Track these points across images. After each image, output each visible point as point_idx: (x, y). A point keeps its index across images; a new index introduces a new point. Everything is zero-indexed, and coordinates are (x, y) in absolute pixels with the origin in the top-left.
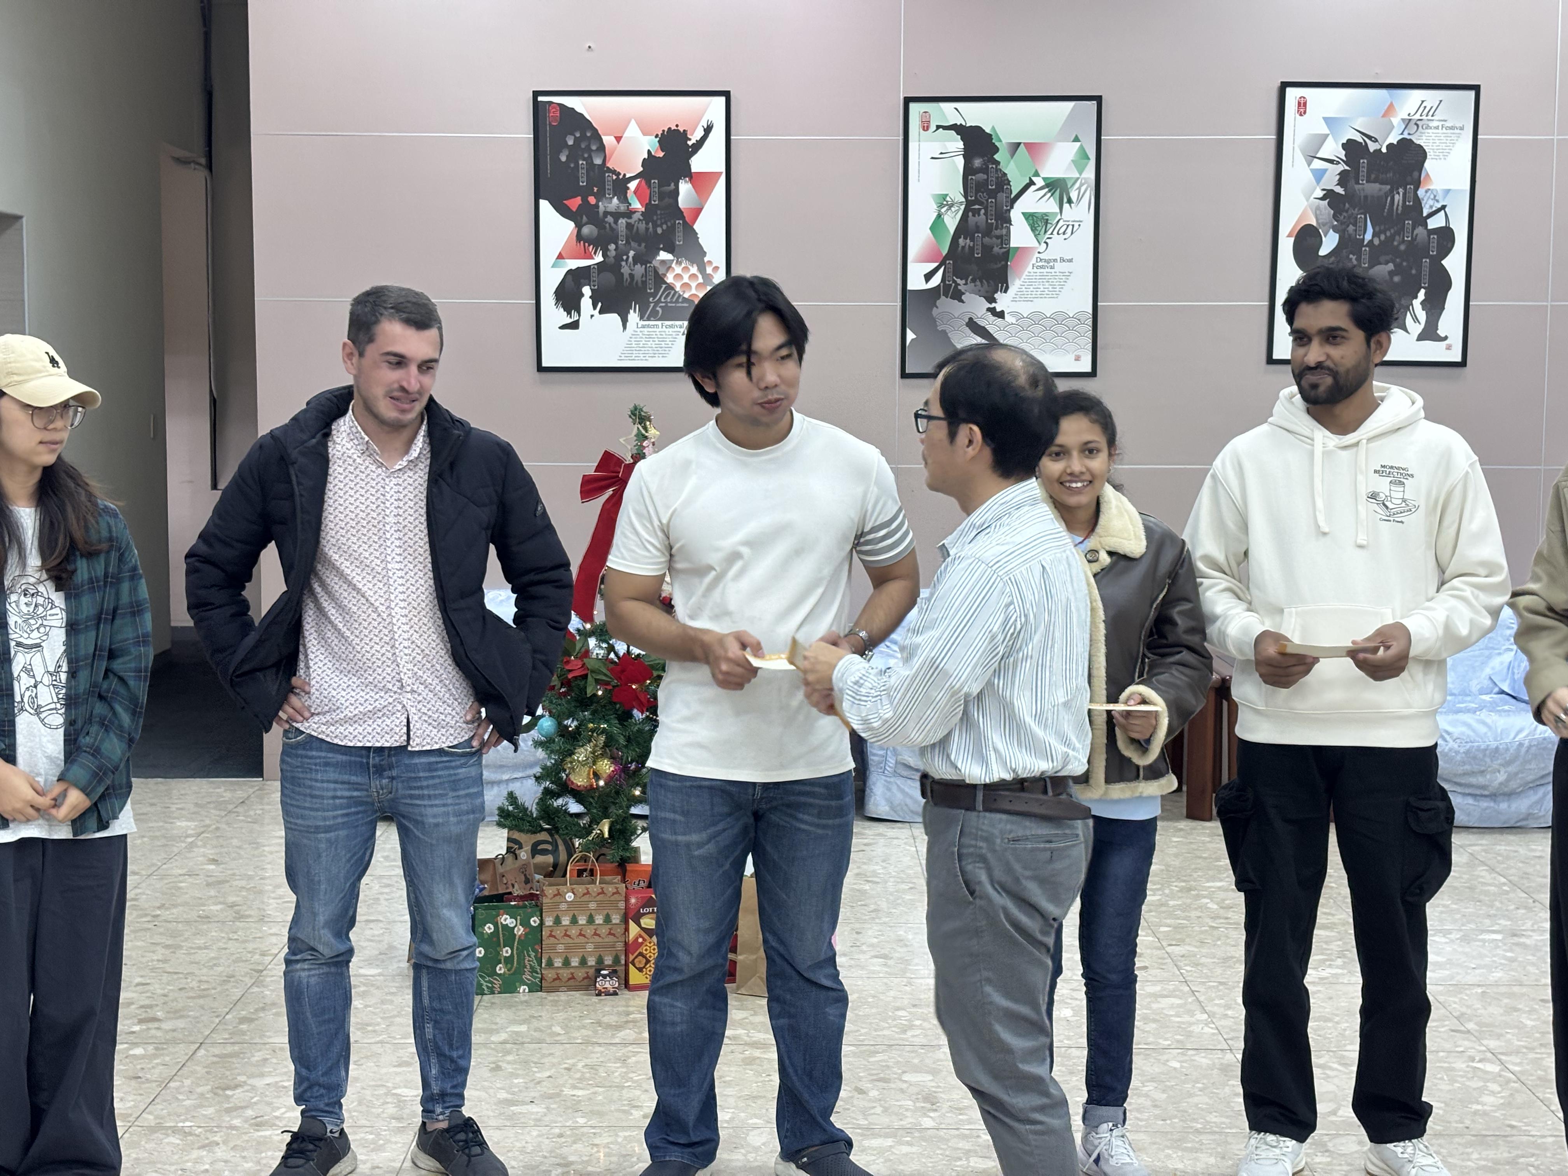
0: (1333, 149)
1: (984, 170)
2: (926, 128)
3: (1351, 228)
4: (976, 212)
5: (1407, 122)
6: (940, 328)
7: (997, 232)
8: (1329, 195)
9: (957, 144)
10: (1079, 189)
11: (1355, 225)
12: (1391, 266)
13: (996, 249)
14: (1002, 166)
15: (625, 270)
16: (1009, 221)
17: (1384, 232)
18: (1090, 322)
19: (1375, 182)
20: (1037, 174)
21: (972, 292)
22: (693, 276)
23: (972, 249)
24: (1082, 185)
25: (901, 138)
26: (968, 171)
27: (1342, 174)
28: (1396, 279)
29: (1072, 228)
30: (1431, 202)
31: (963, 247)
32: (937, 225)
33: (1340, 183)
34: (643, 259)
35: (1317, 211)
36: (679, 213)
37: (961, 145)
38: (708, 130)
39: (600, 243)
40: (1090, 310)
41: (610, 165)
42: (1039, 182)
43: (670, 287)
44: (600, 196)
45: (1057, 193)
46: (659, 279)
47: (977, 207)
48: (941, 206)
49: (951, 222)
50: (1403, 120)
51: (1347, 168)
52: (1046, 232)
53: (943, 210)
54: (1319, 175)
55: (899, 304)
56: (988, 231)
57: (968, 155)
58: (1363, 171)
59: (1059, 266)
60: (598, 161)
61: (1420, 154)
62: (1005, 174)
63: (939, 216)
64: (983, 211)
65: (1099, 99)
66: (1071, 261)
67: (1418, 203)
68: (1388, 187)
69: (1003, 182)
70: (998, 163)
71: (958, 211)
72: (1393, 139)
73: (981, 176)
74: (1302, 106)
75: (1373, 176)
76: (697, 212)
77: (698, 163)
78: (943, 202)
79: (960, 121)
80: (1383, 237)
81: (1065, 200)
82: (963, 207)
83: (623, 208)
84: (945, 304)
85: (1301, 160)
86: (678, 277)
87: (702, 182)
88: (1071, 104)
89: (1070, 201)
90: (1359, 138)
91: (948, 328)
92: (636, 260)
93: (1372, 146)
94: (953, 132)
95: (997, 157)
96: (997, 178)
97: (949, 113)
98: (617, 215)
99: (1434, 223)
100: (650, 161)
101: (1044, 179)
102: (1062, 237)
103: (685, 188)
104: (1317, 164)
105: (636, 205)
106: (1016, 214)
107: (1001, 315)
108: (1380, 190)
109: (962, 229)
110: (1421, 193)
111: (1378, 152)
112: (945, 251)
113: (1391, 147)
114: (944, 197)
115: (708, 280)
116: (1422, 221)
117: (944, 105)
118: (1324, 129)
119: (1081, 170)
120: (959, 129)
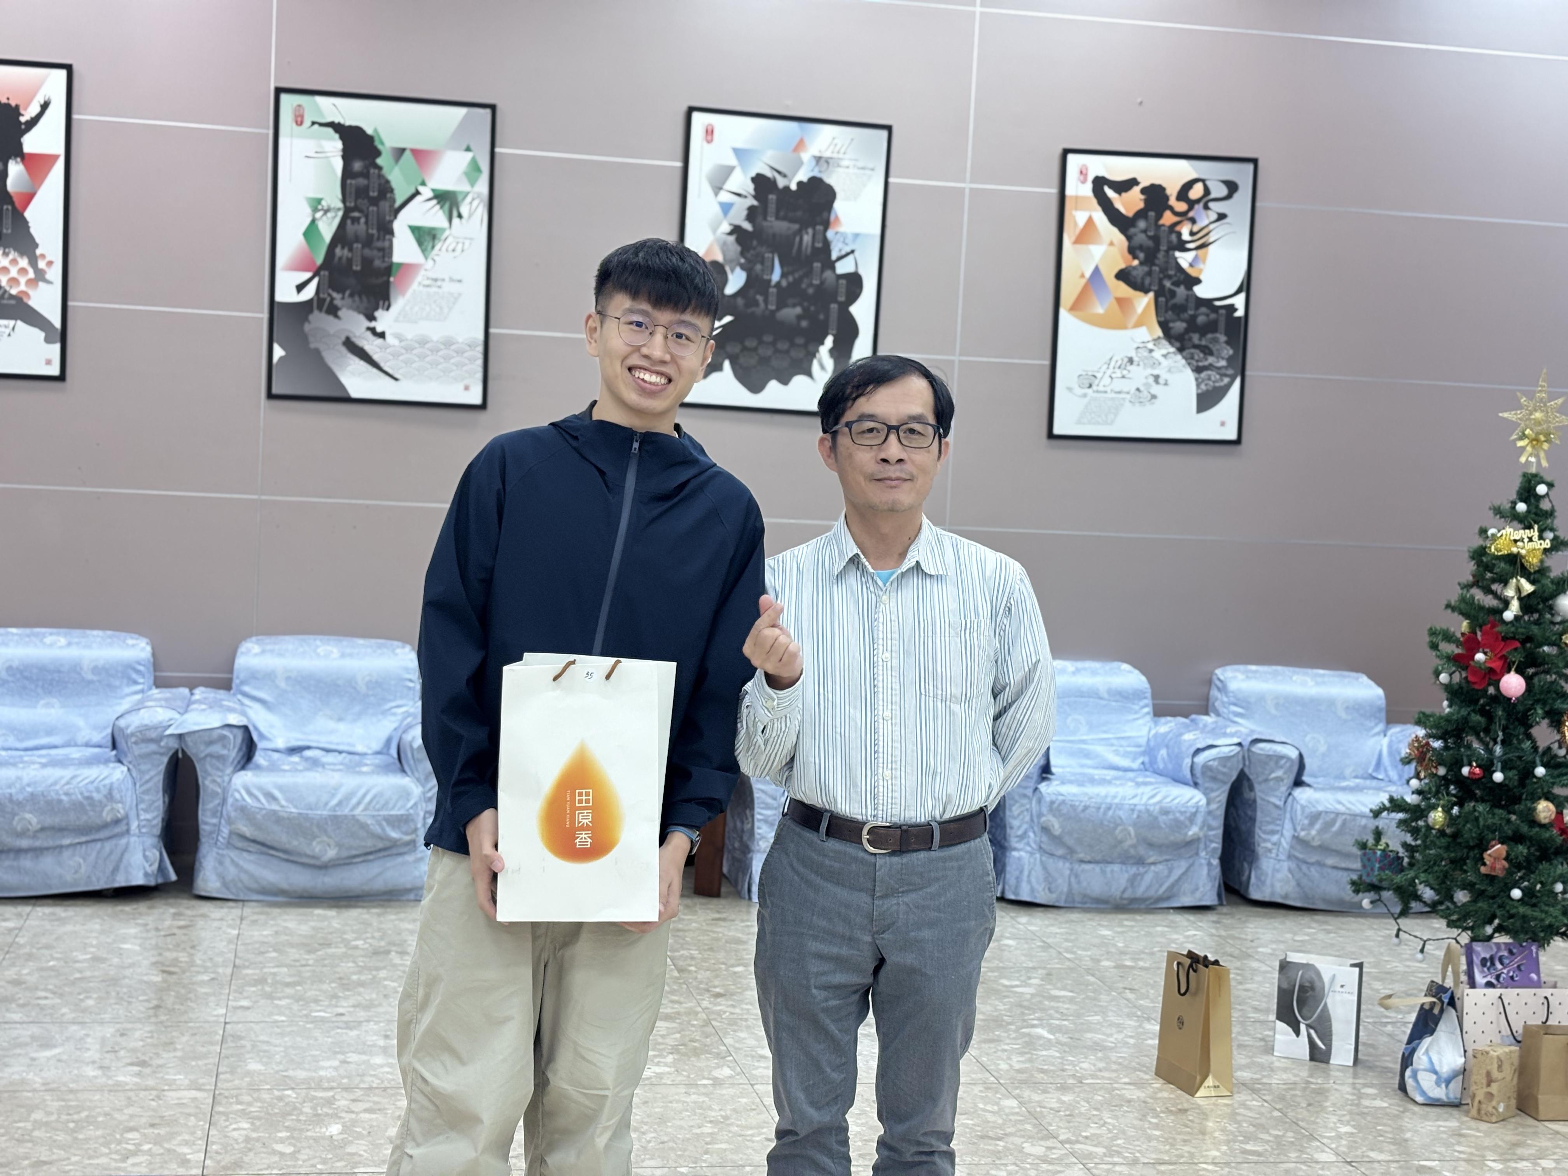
0: (741, 181)
1: (365, 174)
2: (299, 123)
3: (758, 267)
4: (356, 220)
5: (818, 159)
6: (313, 346)
7: (379, 244)
8: (736, 230)
9: (334, 145)
10: (471, 203)
11: (762, 263)
12: (798, 310)
13: (377, 263)
14: (385, 172)
16: (391, 233)
17: (792, 273)
18: (480, 349)
19: (784, 218)
20: (423, 184)
21: (350, 308)
22: (23, 271)
23: (350, 261)
24: (473, 199)
25: (271, 132)
26: (347, 173)
27: (751, 209)
28: (804, 324)
29: (462, 245)
30: (840, 245)
31: (340, 258)
32: (311, 232)
33: (748, 219)
35: (724, 247)
36: (7, 198)
37: (339, 145)
38: (44, 107)
40: (481, 336)
42: (426, 192)
45: (447, 206)
47: (356, 214)
48: (315, 210)
49: (327, 229)
50: (815, 157)
51: (755, 203)
52: (433, 247)
53: (318, 215)
54: (726, 208)
55: (265, 316)
56: (368, 242)
57: (348, 158)
58: (772, 207)
59: (448, 287)
61: (830, 195)
62: (388, 182)
63: (313, 221)
64: (363, 220)
65: (493, 108)
66: (460, 281)
67: (827, 245)
68: (796, 227)
69: (386, 189)
70: (380, 168)
71: (334, 217)
72: (803, 176)
73: (362, 181)
74: (709, 132)
75: (782, 213)
76: (29, 197)
77: (31, 143)
78: (318, 206)
79: (338, 120)
80: (791, 279)
81: (455, 214)
82: (340, 214)
84: (318, 319)
85: (708, 190)
86: (4, 270)
87: (36, 164)
88: (462, 111)
89: (460, 216)
90: (769, 173)
91: (321, 347)
93: (781, 183)
94: (330, 131)
95: (379, 161)
96: (380, 185)
97: (327, 108)
99: (843, 267)
101: (433, 190)
102: (452, 254)
103: (15, 169)
104: (725, 197)
106: (401, 226)
107: (382, 335)
108: (789, 229)
109: (339, 237)
110: (830, 234)
111: (787, 188)
112: (319, 261)
113: (800, 184)
114: (319, 201)
115: (40, 276)
116: (831, 265)
117: (319, 99)
118: (732, 161)
119: (473, 183)
120: (337, 127)
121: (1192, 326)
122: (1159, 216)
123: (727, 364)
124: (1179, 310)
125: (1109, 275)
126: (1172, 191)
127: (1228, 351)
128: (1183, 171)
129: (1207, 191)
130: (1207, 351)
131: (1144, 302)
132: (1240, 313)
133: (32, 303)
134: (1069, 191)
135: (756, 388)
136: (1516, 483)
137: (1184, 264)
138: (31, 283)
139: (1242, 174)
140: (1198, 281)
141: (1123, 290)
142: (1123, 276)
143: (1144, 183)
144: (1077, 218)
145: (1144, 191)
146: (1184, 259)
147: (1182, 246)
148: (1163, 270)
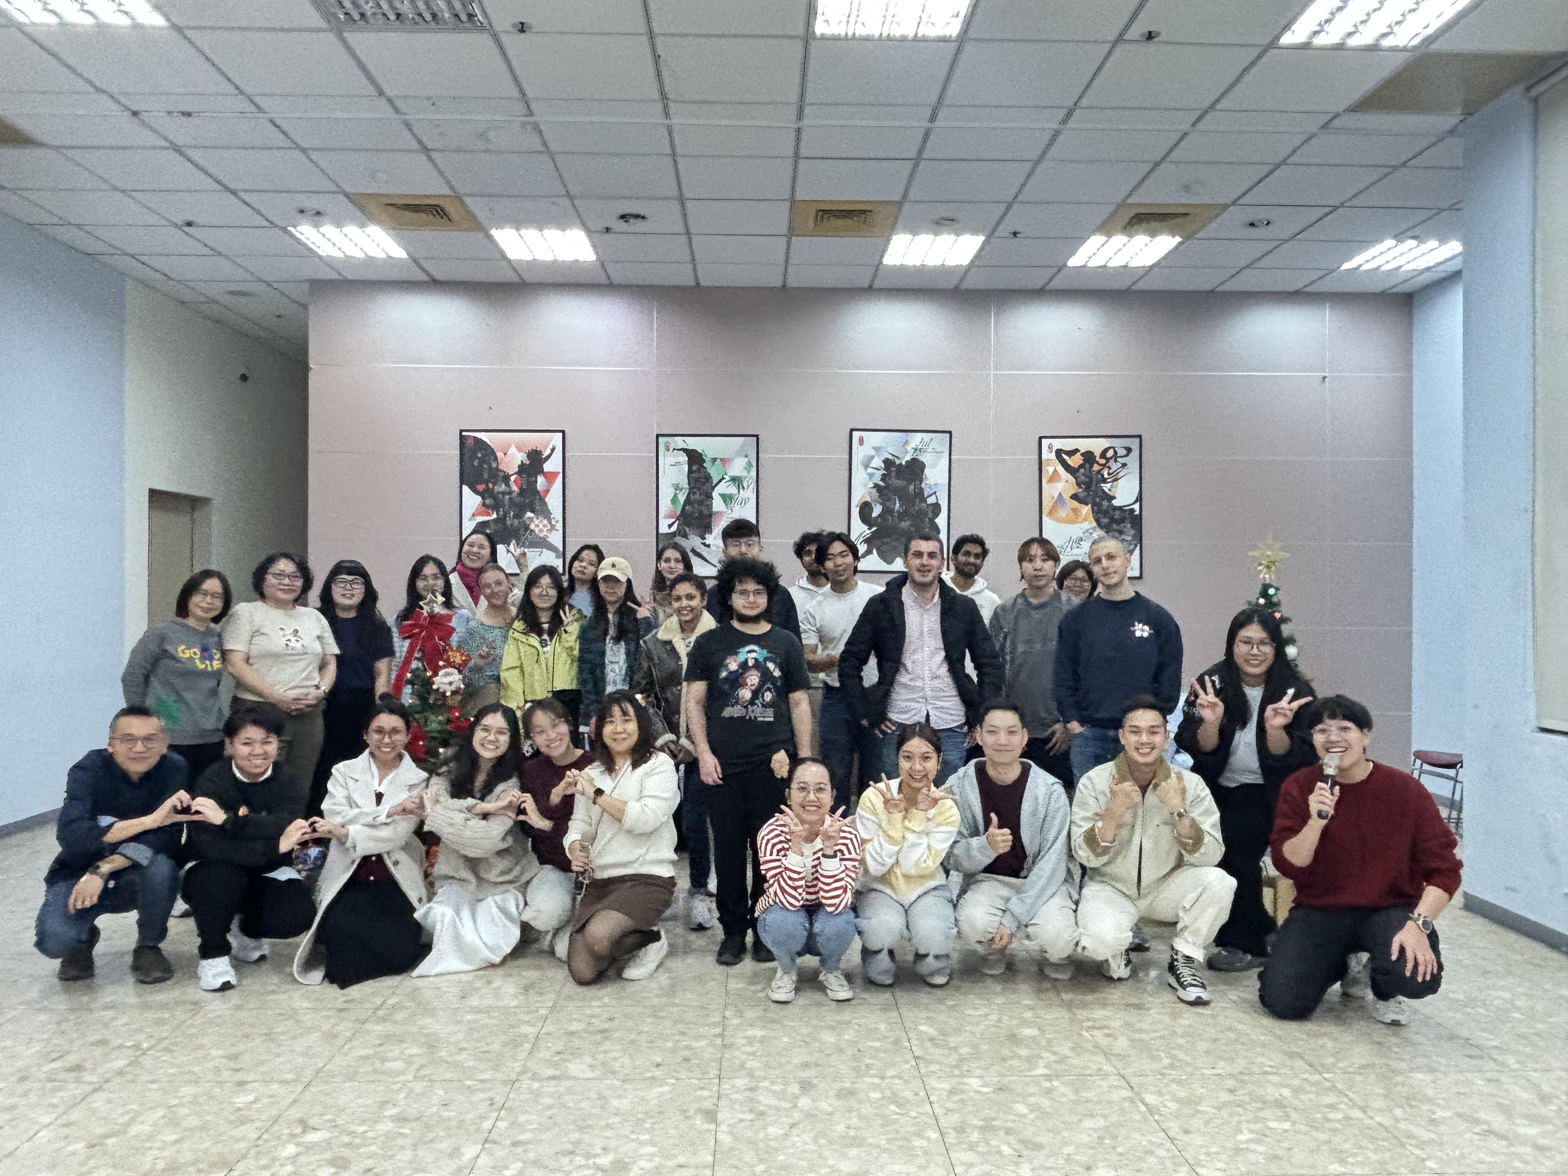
0: (878, 462)
1: (698, 471)
2: (668, 450)
3: (888, 503)
4: (694, 493)
5: (916, 450)
7: (706, 503)
8: (876, 486)
9: (684, 458)
10: (748, 482)
11: (890, 501)
13: (705, 512)
14: (708, 470)
15: (509, 522)
16: (711, 498)
17: (905, 505)
19: (899, 480)
20: (726, 474)
21: (693, 534)
22: (545, 526)
23: (693, 512)
24: (749, 480)
25: (655, 455)
26: (690, 471)
27: (883, 475)
29: (744, 502)
30: (928, 490)
31: (688, 511)
32: (674, 500)
33: (883, 479)
34: (519, 516)
35: (870, 494)
36: (538, 492)
37: (686, 458)
38: (553, 450)
39: (496, 507)
41: (501, 467)
42: (727, 478)
43: (532, 531)
44: (494, 484)
45: (737, 483)
46: (527, 528)
47: (695, 490)
48: (676, 490)
49: (682, 498)
50: (913, 448)
51: (885, 472)
52: (731, 503)
53: (678, 492)
54: (871, 476)
55: (655, 540)
56: (701, 503)
57: (690, 465)
58: (894, 474)
60: (494, 465)
61: (922, 466)
62: (709, 474)
63: (675, 495)
64: (698, 493)
65: (757, 436)
67: (922, 489)
68: (907, 482)
69: (708, 478)
70: (705, 468)
71: (685, 492)
72: (908, 458)
73: (698, 475)
74: (861, 441)
75: (898, 477)
76: (547, 491)
77: (547, 467)
78: (677, 487)
79: (685, 447)
80: (904, 508)
81: (741, 487)
82: (688, 490)
83: (507, 489)
85: (861, 468)
86: (537, 526)
87: (550, 477)
88: (743, 439)
89: (743, 488)
90: (891, 457)
92: (515, 516)
93: (898, 462)
94: (682, 452)
95: (705, 465)
96: (705, 475)
97: (679, 442)
98: (504, 494)
99: (931, 500)
100: (522, 466)
101: (730, 476)
102: (740, 506)
103: (540, 479)
104: (870, 470)
105: (515, 488)
106: (715, 494)
107: (708, 546)
108: (902, 483)
109: (688, 501)
110: (923, 485)
111: (901, 464)
112: (679, 513)
113: (907, 462)
114: (678, 485)
115: (553, 527)
116: (924, 500)
117: (677, 438)
118: (873, 453)
119: (749, 472)
120: (685, 450)
121: (1113, 520)
122: (1092, 466)
123: (875, 551)
124: (1106, 513)
125: (1067, 496)
126: (1097, 454)
127: (1133, 532)
128: (1104, 443)
129: (1115, 452)
130: (1121, 532)
131: (1086, 510)
132: (1137, 513)
133: (549, 540)
134: (1044, 457)
135: (890, 562)
136: (1258, 589)
137: (1106, 490)
138: (550, 531)
139: (1134, 444)
140: (1114, 498)
141: (1075, 504)
142: (1074, 497)
143: (1082, 451)
144: (1049, 470)
145: (1082, 455)
146: (1106, 487)
147: (1104, 481)
148: (1096, 494)
